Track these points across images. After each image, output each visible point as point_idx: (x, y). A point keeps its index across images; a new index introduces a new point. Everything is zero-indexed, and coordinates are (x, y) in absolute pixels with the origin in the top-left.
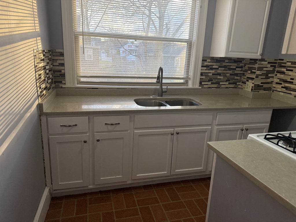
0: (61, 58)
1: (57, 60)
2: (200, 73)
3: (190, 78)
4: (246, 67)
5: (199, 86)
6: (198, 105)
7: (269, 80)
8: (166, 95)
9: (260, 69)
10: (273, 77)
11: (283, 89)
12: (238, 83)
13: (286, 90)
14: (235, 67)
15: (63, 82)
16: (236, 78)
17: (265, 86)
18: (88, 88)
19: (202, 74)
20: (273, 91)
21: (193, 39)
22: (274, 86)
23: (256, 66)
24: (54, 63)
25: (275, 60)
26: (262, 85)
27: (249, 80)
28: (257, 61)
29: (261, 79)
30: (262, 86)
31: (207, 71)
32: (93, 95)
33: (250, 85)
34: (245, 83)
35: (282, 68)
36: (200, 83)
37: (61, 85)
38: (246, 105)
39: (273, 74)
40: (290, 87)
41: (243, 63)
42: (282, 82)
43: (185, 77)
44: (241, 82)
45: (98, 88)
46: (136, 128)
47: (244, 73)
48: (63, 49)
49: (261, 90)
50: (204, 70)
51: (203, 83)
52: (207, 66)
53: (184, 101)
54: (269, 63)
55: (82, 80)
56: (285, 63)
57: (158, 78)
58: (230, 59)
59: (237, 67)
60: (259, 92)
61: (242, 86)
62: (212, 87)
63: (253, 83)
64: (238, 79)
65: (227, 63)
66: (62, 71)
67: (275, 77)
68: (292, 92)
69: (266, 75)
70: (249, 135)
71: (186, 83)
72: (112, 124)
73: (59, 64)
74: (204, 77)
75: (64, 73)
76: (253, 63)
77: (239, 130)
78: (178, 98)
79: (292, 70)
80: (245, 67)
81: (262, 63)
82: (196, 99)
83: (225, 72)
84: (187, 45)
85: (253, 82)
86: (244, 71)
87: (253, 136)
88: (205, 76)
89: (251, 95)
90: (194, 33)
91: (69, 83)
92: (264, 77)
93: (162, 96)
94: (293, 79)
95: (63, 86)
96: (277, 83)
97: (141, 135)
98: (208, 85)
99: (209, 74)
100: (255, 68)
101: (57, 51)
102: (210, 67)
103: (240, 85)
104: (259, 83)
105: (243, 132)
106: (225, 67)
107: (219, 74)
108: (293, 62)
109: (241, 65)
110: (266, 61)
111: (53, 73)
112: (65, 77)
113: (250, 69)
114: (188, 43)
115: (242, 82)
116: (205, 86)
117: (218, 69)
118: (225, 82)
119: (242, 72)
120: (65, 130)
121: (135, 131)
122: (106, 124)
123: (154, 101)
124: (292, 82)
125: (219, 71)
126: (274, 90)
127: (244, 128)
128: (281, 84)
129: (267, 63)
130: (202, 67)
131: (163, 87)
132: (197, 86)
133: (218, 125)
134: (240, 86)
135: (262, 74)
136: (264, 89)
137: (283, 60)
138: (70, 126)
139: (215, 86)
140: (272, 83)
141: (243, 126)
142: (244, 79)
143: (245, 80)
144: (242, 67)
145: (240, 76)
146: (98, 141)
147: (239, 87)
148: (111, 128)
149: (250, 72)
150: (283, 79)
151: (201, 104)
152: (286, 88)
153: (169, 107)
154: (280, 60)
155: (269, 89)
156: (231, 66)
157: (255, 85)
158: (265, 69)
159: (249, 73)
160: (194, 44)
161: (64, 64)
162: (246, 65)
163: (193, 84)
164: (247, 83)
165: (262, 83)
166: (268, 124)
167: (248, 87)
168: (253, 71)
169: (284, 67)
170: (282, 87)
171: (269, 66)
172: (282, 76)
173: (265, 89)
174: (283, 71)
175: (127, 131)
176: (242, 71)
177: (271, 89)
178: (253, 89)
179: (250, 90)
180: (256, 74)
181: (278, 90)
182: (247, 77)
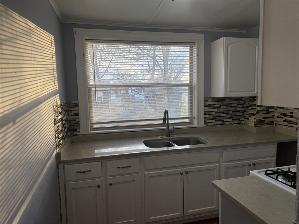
0: (76, 108)
1: (73, 110)
2: (203, 112)
3: (194, 117)
5: (204, 124)
6: (204, 143)
7: (271, 115)
8: (173, 135)
10: (273, 112)
11: (284, 122)
12: (241, 119)
13: (287, 123)
14: (236, 105)
15: (78, 130)
16: (238, 114)
17: (267, 120)
18: (100, 134)
19: (205, 113)
20: (276, 125)
21: (194, 83)
22: (276, 120)
24: (70, 114)
26: (264, 119)
27: (251, 116)
29: (262, 114)
30: (265, 121)
31: (210, 110)
32: (104, 140)
33: (252, 121)
34: (248, 119)
36: (205, 121)
37: (75, 133)
38: (252, 141)
39: (273, 109)
40: (291, 120)
41: (243, 101)
42: (283, 116)
43: (190, 117)
45: (109, 133)
46: (146, 170)
47: (245, 109)
48: (78, 101)
49: (264, 125)
50: (207, 109)
51: (207, 121)
52: (209, 106)
53: (191, 139)
55: (95, 126)
57: (164, 120)
58: (230, 98)
59: (238, 105)
60: (262, 126)
61: (245, 121)
62: (216, 125)
63: (255, 119)
64: (241, 115)
65: (227, 101)
66: (77, 120)
67: (275, 111)
68: (293, 125)
69: (267, 110)
70: (251, 172)
71: (191, 122)
72: (123, 168)
73: (74, 114)
74: (207, 116)
75: (79, 122)
76: (252, 100)
77: (246, 165)
78: (185, 137)
80: (246, 104)
82: (202, 138)
83: (227, 109)
84: (189, 89)
85: (255, 118)
86: (245, 108)
87: (254, 172)
88: (208, 114)
89: (254, 130)
90: (194, 78)
91: (83, 130)
92: (265, 112)
93: (169, 136)
94: (292, 113)
95: (78, 134)
96: (278, 117)
97: (151, 177)
98: (212, 122)
99: (212, 113)
100: (255, 104)
101: (72, 102)
102: (212, 106)
104: (261, 118)
105: (251, 167)
106: (226, 105)
107: (222, 112)
109: (241, 102)
111: (69, 122)
112: (79, 125)
113: (251, 105)
114: (189, 87)
115: (245, 118)
116: (209, 124)
117: (220, 107)
118: (228, 119)
119: (243, 109)
120: (80, 176)
121: (146, 173)
122: (118, 168)
123: (162, 142)
124: (292, 116)
125: (221, 110)
126: (277, 124)
127: (251, 164)
128: (282, 118)
130: (204, 106)
131: (169, 127)
132: (202, 124)
133: (225, 162)
134: (243, 122)
138: (84, 172)
139: (220, 123)
140: (274, 117)
141: (249, 161)
142: (246, 115)
143: (248, 116)
144: (242, 104)
145: (242, 113)
146: (111, 185)
148: (122, 171)
149: (250, 108)
150: (283, 113)
151: (207, 143)
152: (287, 121)
153: (177, 147)
155: (272, 123)
156: (232, 104)
157: (257, 120)
159: (250, 110)
160: (194, 87)
161: (78, 114)
162: (247, 102)
163: (198, 123)
164: (250, 118)
165: (263, 118)
166: (275, 158)
167: (251, 122)
168: (253, 107)
170: (284, 121)
172: (281, 110)
173: (267, 124)
175: (138, 173)
176: (243, 107)
177: (274, 123)
178: (256, 124)
179: (253, 125)
180: (256, 111)
181: (280, 123)
182: (249, 113)
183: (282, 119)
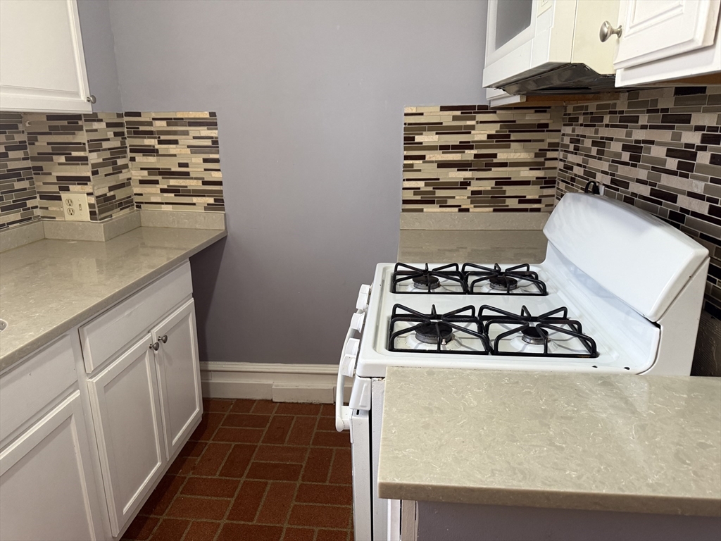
4: (42, 144)
7: (123, 177)
9: (95, 145)
10: (126, 166)
11: (165, 195)
12: (30, 204)
13: (175, 195)
20: (139, 207)
22: (137, 190)
23: (82, 137)
25: (120, 116)
26: (112, 193)
27: (71, 187)
28: (80, 123)
29: (106, 175)
30: (114, 197)
33: (78, 202)
34: (59, 198)
35: (145, 138)
39: (125, 157)
40: (186, 187)
41: (23, 132)
42: (159, 178)
44: (38, 196)
49: (115, 210)
54: (109, 125)
56: (150, 124)
59: (8, 148)
60: (111, 216)
61: (47, 208)
63: (89, 194)
64: (25, 189)
68: (195, 200)
69: (113, 163)
76: (63, 127)
77: (145, 352)
79: (176, 142)
80: (36, 143)
81: (94, 127)
85: (91, 191)
86: (33, 159)
92: (110, 169)
94: (186, 165)
96: (142, 182)
100: (80, 144)
103: (36, 207)
104: (106, 190)
108: (171, 119)
109: (18, 138)
110: (101, 120)
113: (59, 149)
115: (43, 197)
119: (29, 164)
124: (188, 174)
126: (142, 203)
128: (156, 182)
129: (103, 125)
134: (37, 212)
135: (104, 160)
136: (120, 204)
137: (138, 114)
140: (129, 184)
141: (150, 335)
142: (44, 184)
144: (21, 146)
145: (27, 179)
147: (35, 214)
149: (62, 159)
150: (159, 169)
152: (176, 191)
154: (128, 114)
155: (126, 203)
157: (97, 197)
158: (105, 145)
159: (60, 164)
162: (39, 137)
165: (111, 189)
167: (75, 207)
168: (74, 154)
169: (150, 134)
170: (163, 191)
171: (110, 134)
172: (151, 161)
174: (150, 146)
176: (27, 159)
177: (132, 200)
178: (97, 210)
179: (87, 217)
180: (90, 165)
181: (153, 200)
182: (59, 178)
183: (157, 186)
